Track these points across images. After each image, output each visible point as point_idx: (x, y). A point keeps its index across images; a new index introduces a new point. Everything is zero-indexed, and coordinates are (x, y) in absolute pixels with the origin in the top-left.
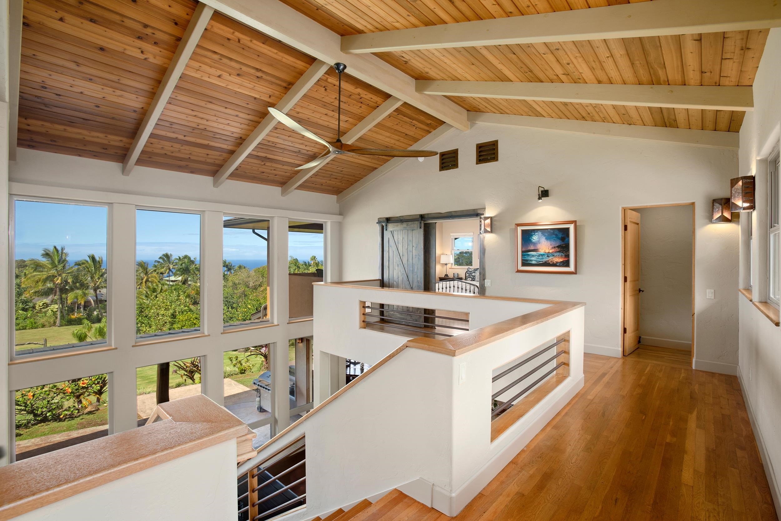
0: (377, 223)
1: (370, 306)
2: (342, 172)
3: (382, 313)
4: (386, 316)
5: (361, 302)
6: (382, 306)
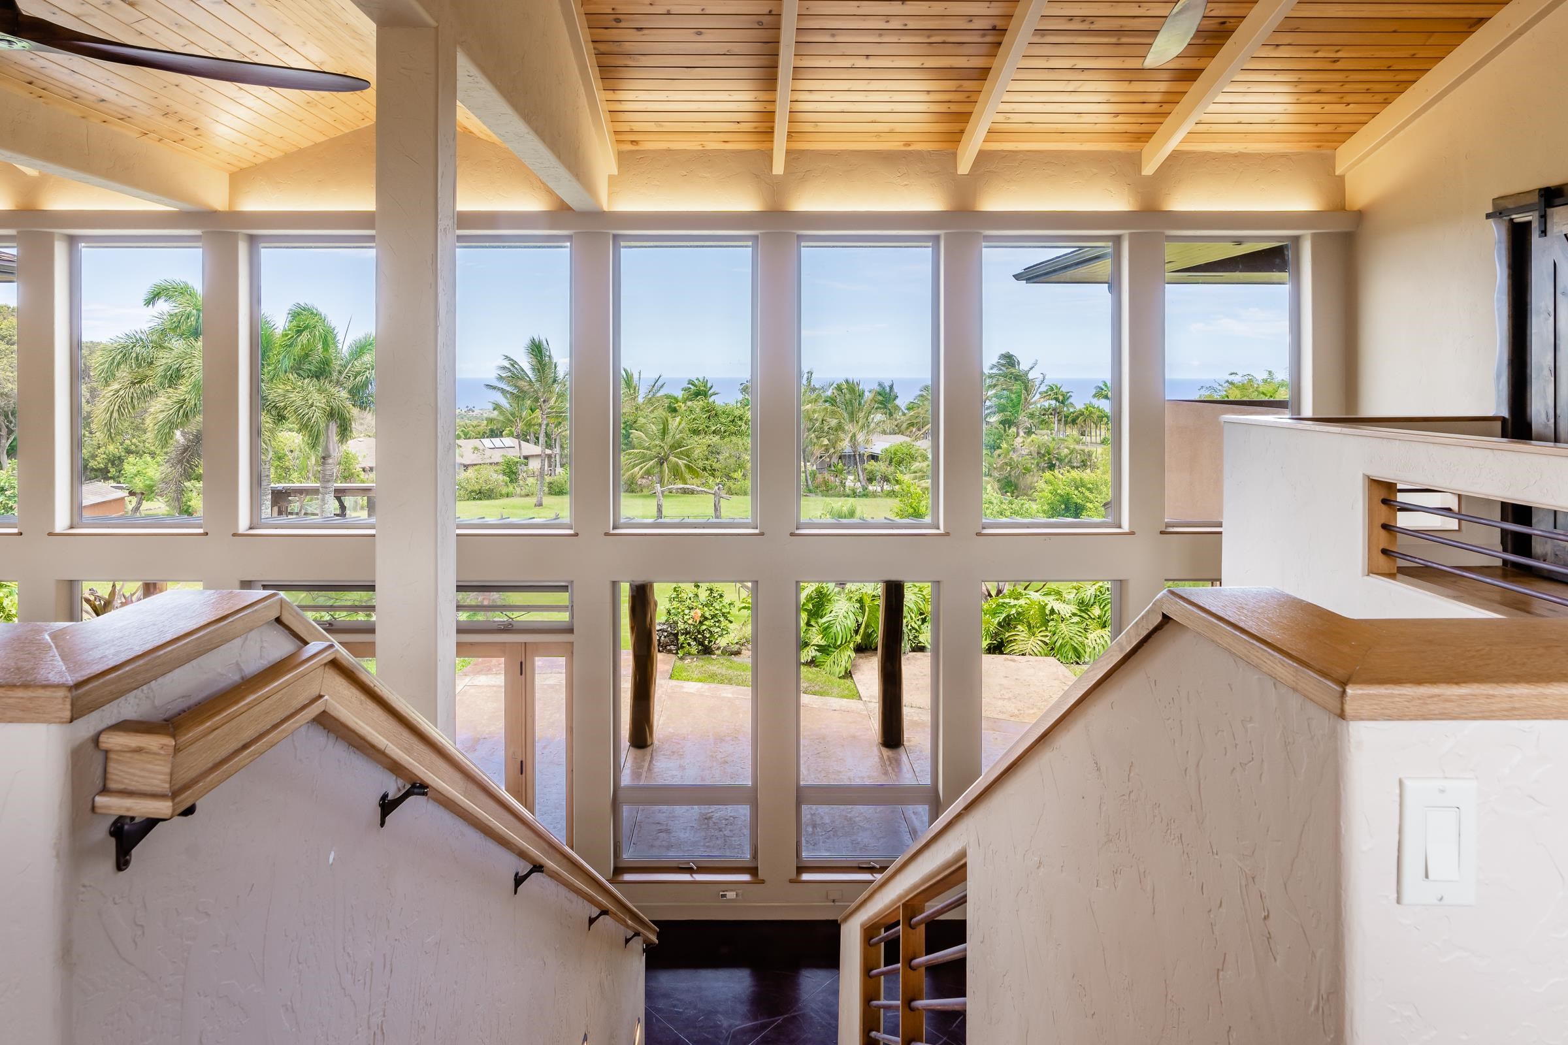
0: (1488, 216)
1: (1455, 507)
2: (1338, 66)
3: (1520, 544)
4: (1537, 559)
5: (1375, 484)
6: (1521, 513)
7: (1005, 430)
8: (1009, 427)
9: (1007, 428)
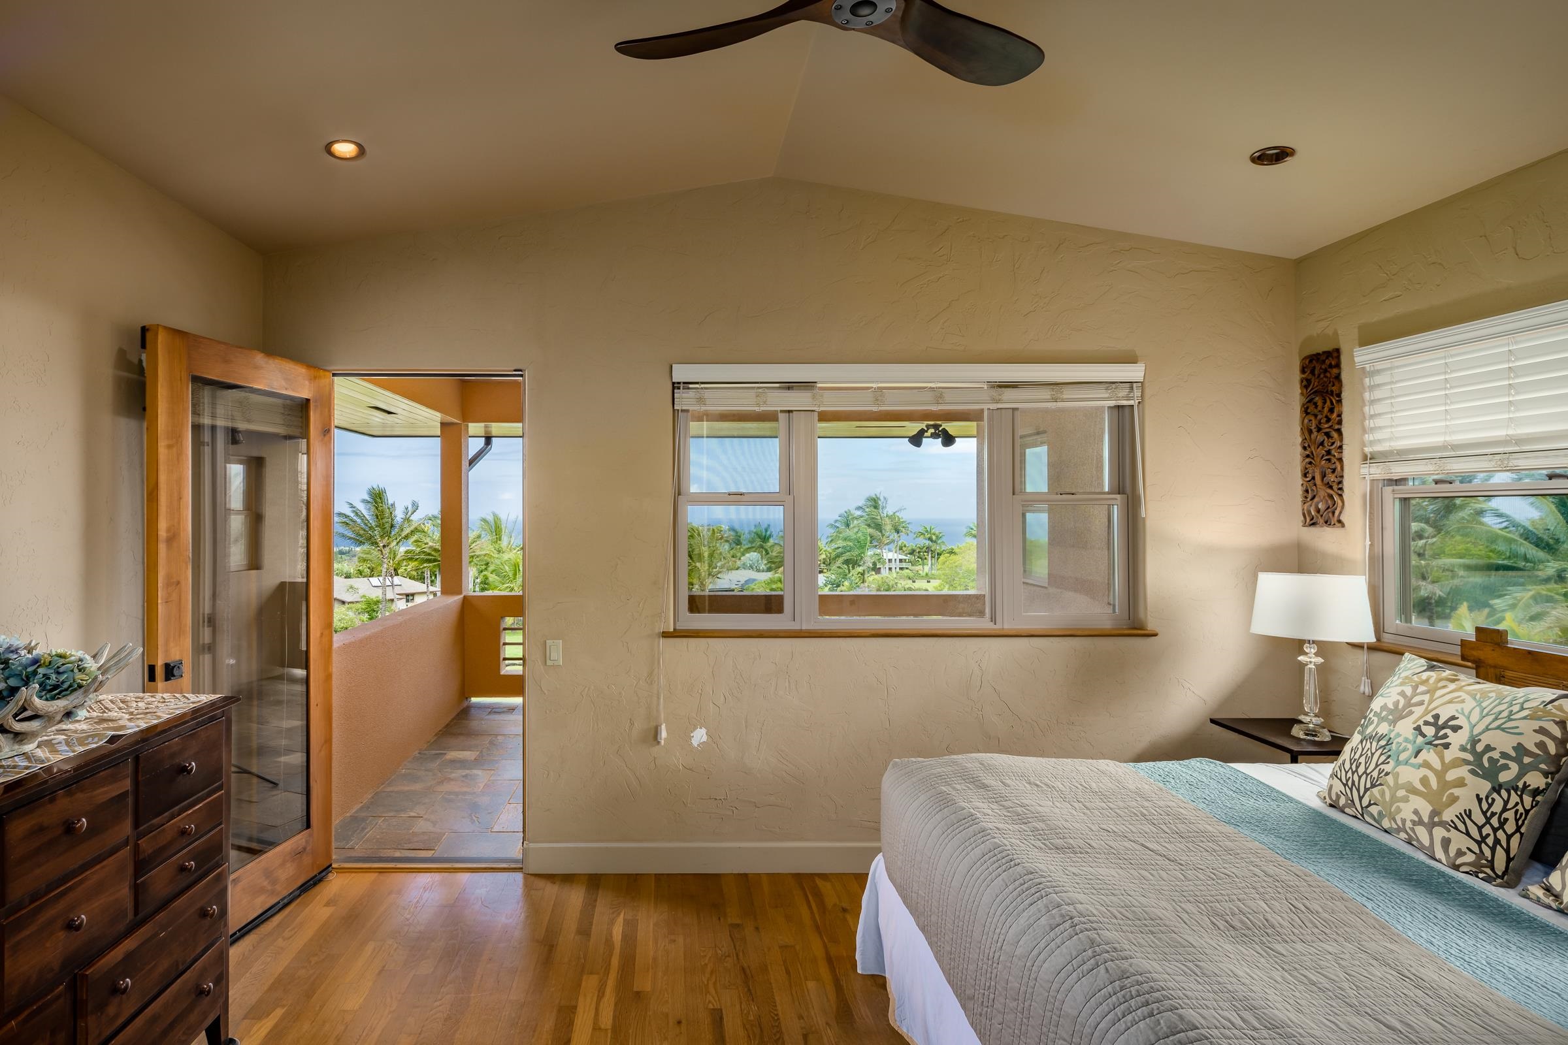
7: (849, 571)
8: (853, 568)
9: (851, 568)
